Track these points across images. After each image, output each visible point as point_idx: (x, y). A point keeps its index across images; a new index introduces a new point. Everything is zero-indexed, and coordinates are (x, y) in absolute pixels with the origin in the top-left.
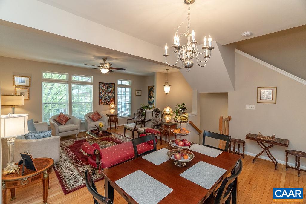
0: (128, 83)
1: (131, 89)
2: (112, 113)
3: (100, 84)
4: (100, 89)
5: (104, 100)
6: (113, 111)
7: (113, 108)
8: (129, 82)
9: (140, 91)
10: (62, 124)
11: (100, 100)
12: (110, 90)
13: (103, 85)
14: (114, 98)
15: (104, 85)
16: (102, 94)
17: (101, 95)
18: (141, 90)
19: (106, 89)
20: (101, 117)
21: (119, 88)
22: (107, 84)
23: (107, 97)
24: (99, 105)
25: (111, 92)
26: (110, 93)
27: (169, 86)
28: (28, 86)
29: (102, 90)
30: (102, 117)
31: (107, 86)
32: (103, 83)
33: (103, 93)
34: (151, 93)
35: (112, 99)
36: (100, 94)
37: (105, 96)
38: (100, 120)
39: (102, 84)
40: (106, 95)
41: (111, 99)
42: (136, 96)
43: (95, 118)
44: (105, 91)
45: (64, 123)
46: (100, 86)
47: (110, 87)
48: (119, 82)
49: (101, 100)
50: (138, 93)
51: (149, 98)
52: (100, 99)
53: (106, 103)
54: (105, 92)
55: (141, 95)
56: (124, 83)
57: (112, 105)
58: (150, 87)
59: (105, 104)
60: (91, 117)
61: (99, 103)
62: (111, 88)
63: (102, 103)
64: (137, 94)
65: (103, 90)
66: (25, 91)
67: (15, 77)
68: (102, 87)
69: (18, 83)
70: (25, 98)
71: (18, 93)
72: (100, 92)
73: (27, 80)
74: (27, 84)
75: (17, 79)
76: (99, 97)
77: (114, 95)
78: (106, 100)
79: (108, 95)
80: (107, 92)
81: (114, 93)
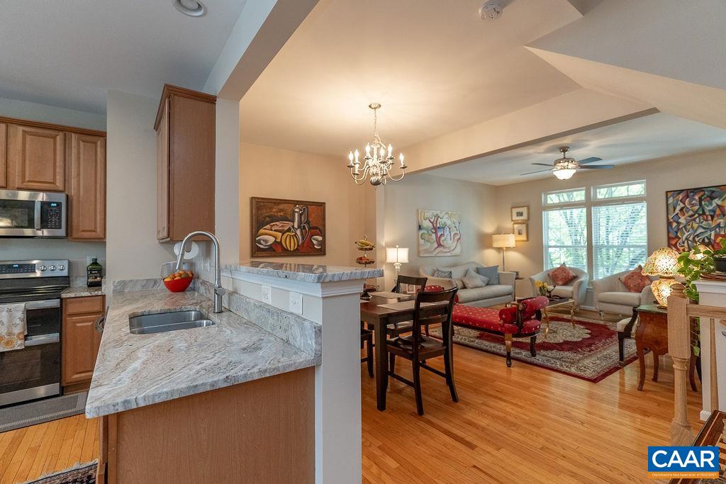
3: (669, 194)
4: (671, 208)
5: (687, 239)
11: (669, 239)
12: (711, 208)
13: (681, 197)
15: (686, 197)
16: (679, 223)
17: (675, 224)
19: (694, 205)
22: (697, 190)
23: (701, 230)
26: (713, 216)
28: (526, 220)
29: (677, 211)
31: (700, 198)
32: (681, 191)
33: (682, 220)
36: (669, 224)
37: (689, 227)
39: (679, 194)
40: (696, 225)
41: (717, 235)
44: (691, 213)
46: (671, 201)
47: (713, 198)
49: (673, 238)
52: (672, 235)
54: (692, 216)
60: (624, 280)
62: (717, 201)
63: (681, 249)
65: (681, 210)
66: (523, 227)
67: (513, 209)
68: (679, 202)
69: (515, 218)
70: (523, 237)
71: (516, 231)
72: (670, 217)
73: (524, 210)
74: (525, 217)
75: (515, 211)
76: (668, 232)
78: (694, 238)
79: (705, 223)
80: (700, 215)
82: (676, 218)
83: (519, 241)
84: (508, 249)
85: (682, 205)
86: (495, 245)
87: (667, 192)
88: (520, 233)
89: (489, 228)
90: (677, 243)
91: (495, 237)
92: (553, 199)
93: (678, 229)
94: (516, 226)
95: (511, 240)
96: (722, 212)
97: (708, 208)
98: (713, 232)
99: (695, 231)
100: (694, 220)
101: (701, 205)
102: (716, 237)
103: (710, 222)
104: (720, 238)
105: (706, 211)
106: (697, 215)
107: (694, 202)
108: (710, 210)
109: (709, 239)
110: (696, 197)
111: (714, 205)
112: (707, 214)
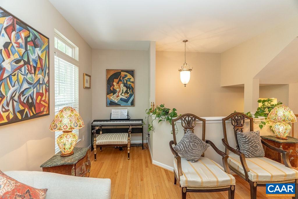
5: (12, 98)
9: (88, 79)
12: (34, 57)
13: (5, 22)
14: (48, 90)
15: (12, 27)
16: (2, 69)
18: (90, 76)
19: (19, 46)
22: (24, 26)
23: (26, 86)
25: (39, 65)
26: (35, 68)
27: (190, 70)
31: (26, 38)
32: (5, 13)
33: (6, 65)
34: (115, 84)
35: (42, 95)
37: (14, 78)
39: (3, 15)
40: (21, 77)
41: (38, 94)
42: (84, 88)
44: (17, 56)
47: (35, 46)
53: (21, 112)
54: (17, 62)
55: (90, 88)
58: (112, 73)
62: (38, 51)
63: (5, 115)
64: (86, 84)
65: (6, 46)
68: (3, 32)
77: (46, 80)
78: (19, 97)
79: (29, 76)
80: (25, 63)
81: (47, 71)
85: (7, 39)
93: (2, 79)
96: (41, 65)
97: (32, 57)
98: (35, 89)
99: (21, 87)
100: (20, 68)
101: (26, 50)
102: (37, 97)
103: (33, 75)
104: (40, 97)
105: (31, 60)
106: (22, 63)
107: (20, 41)
108: (33, 60)
109: (32, 99)
110: (23, 35)
111: (36, 55)
112: (31, 63)
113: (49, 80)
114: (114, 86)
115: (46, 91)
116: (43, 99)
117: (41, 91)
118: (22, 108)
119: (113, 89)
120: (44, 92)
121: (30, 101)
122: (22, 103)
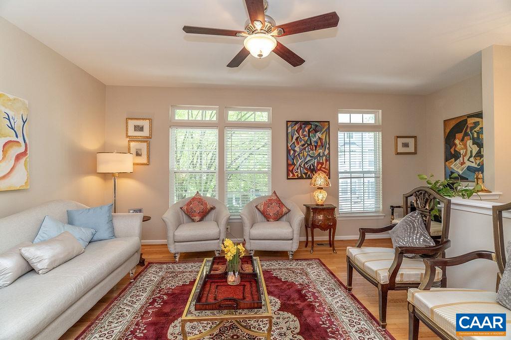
0: (369, 119)
1: (379, 135)
2: (320, 202)
3: (289, 124)
4: (290, 137)
5: (300, 165)
6: (321, 197)
7: (322, 188)
8: (373, 115)
9: (411, 142)
10: (193, 221)
11: (288, 165)
12: (315, 139)
13: (296, 127)
14: (328, 160)
15: (300, 128)
16: (295, 151)
17: (292, 152)
18: (415, 137)
19: (305, 136)
20: (284, 210)
21: (341, 135)
22: (307, 123)
23: (309, 158)
24: (288, 179)
25: (319, 144)
26: (316, 147)
28: (147, 137)
29: (294, 140)
30: (289, 211)
31: (309, 130)
32: (297, 122)
33: (297, 149)
34: (457, 142)
35: (322, 164)
36: (288, 152)
37: (301, 155)
38: (284, 218)
39: (295, 124)
40: (306, 154)
41: (318, 163)
42: (398, 154)
43: (272, 212)
44: (303, 142)
45: (197, 218)
46: (290, 130)
47: (316, 132)
48: (343, 118)
49: (291, 165)
50: (406, 145)
51: (446, 160)
52: (290, 162)
53: (306, 174)
54: (303, 145)
55: (415, 153)
56: (357, 118)
57: (320, 179)
58: (452, 125)
59: (301, 178)
60: (262, 208)
61: (288, 175)
62: (319, 134)
63: (296, 174)
64: (401, 149)
65: (297, 139)
66: (144, 146)
67: (130, 121)
68: (296, 132)
69: (132, 132)
70: (143, 159)
71: (133, 151)
72: (289, 145)
73: (146, 124)
74: (146, 133)
75: (132, 124)
76: (287, 159)
77: (327, 152)
78: (304, 165)
79: (311, 152)
80: (308, 145)
81: (327, 146)
82: (293, 146)
83: (138, 164)
84: (123, 175)
85: (297, 135)
86: (102, 169)
87: (287, 122)
88: (138, 154)
89: (90, 143)
90: (293, 169)
91: (101, 157)
92: (181, 115)
93: (294, 157)
94: (132, 144)
95: (126, 163)
96: (322, 143)
97: (314, 140)
98: (316, 160)
99: (305, 159)
100: (305, 149)
101: (309, 136)
102: (318, 165)
103: (314, 151)
104: (320, 165)
105: (312, 142)
106: (306, 145)
107: (305, 133)
108: (314, 141)
109: (314, 166)
110: (307, 129)
111: (317, 137)
112: (313, 144)
113: (329, 153)
114: (455, 145)
115: (326, 161)
116: (323, 167)
117: (321, 161)
118: (306, 171)
119: (455, 150)
120: (324, 162)
121: (312, 168)
122: (306, 169)
